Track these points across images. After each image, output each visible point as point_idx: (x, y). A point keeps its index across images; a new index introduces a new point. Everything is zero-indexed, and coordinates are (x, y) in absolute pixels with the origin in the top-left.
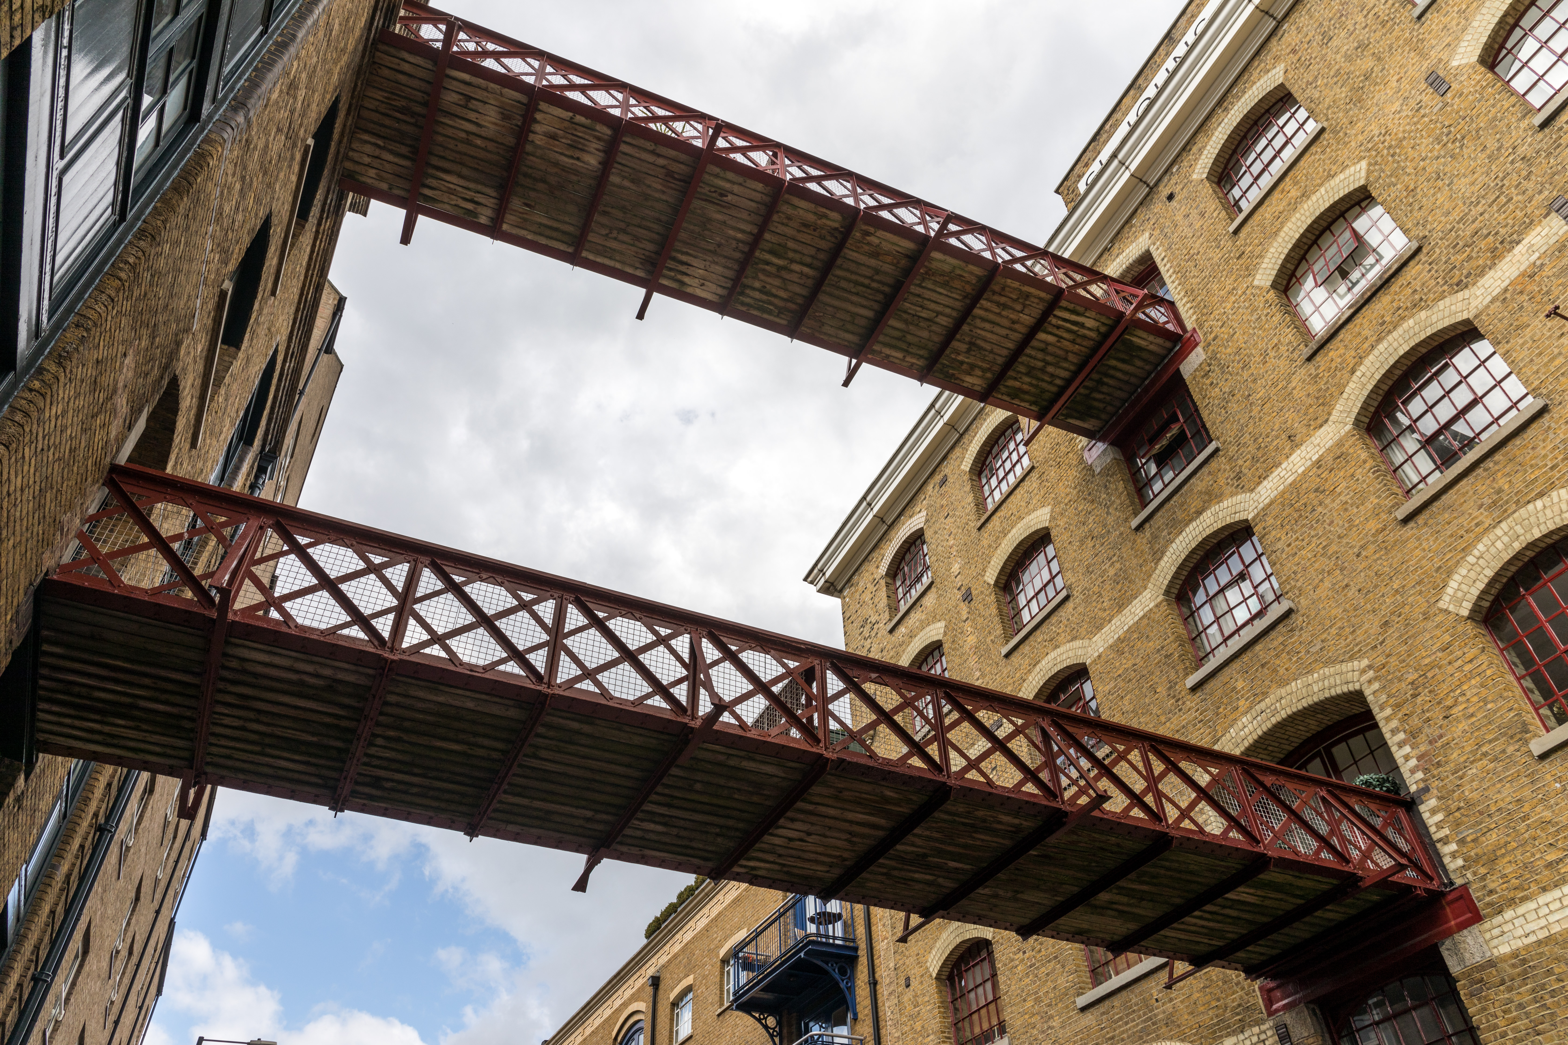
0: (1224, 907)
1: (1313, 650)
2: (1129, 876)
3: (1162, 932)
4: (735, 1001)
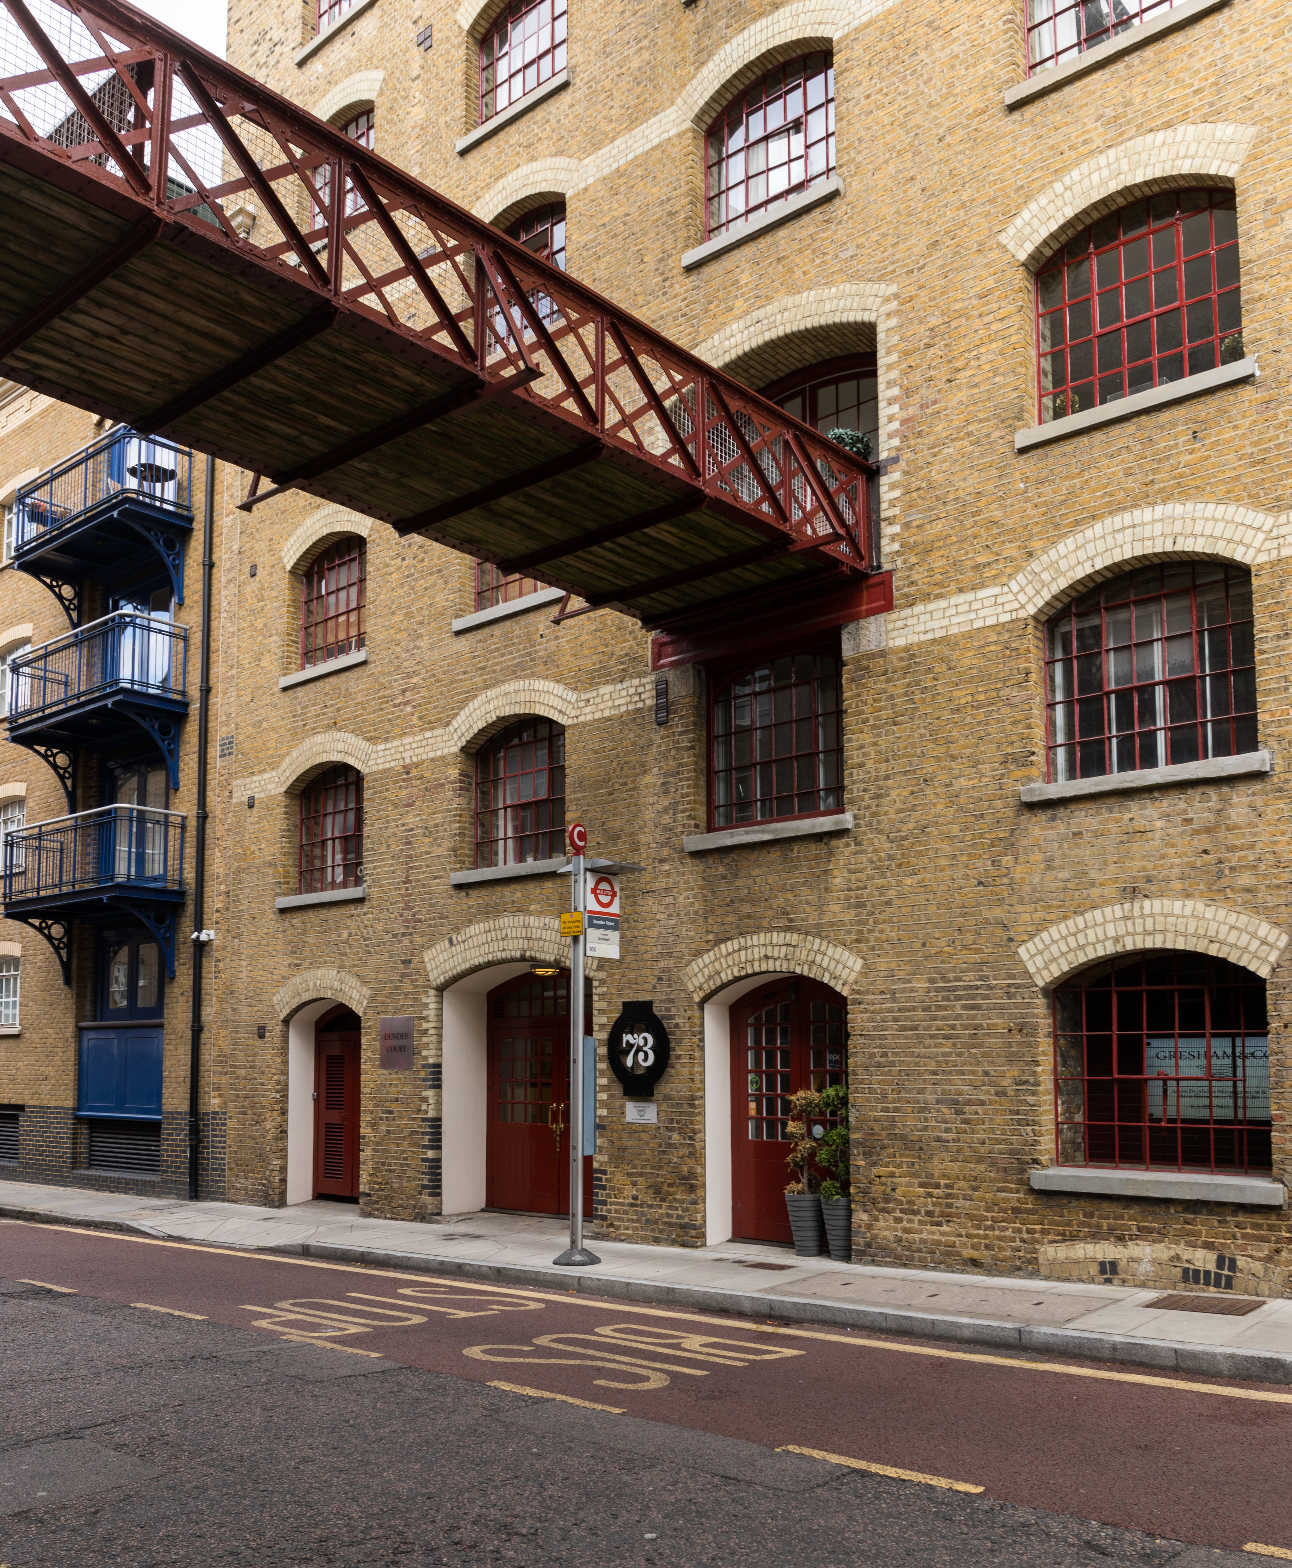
0: (640, 543)
1: (843, 255)
2: (542, 483)
3: (564, 559)
4: (17, 558)
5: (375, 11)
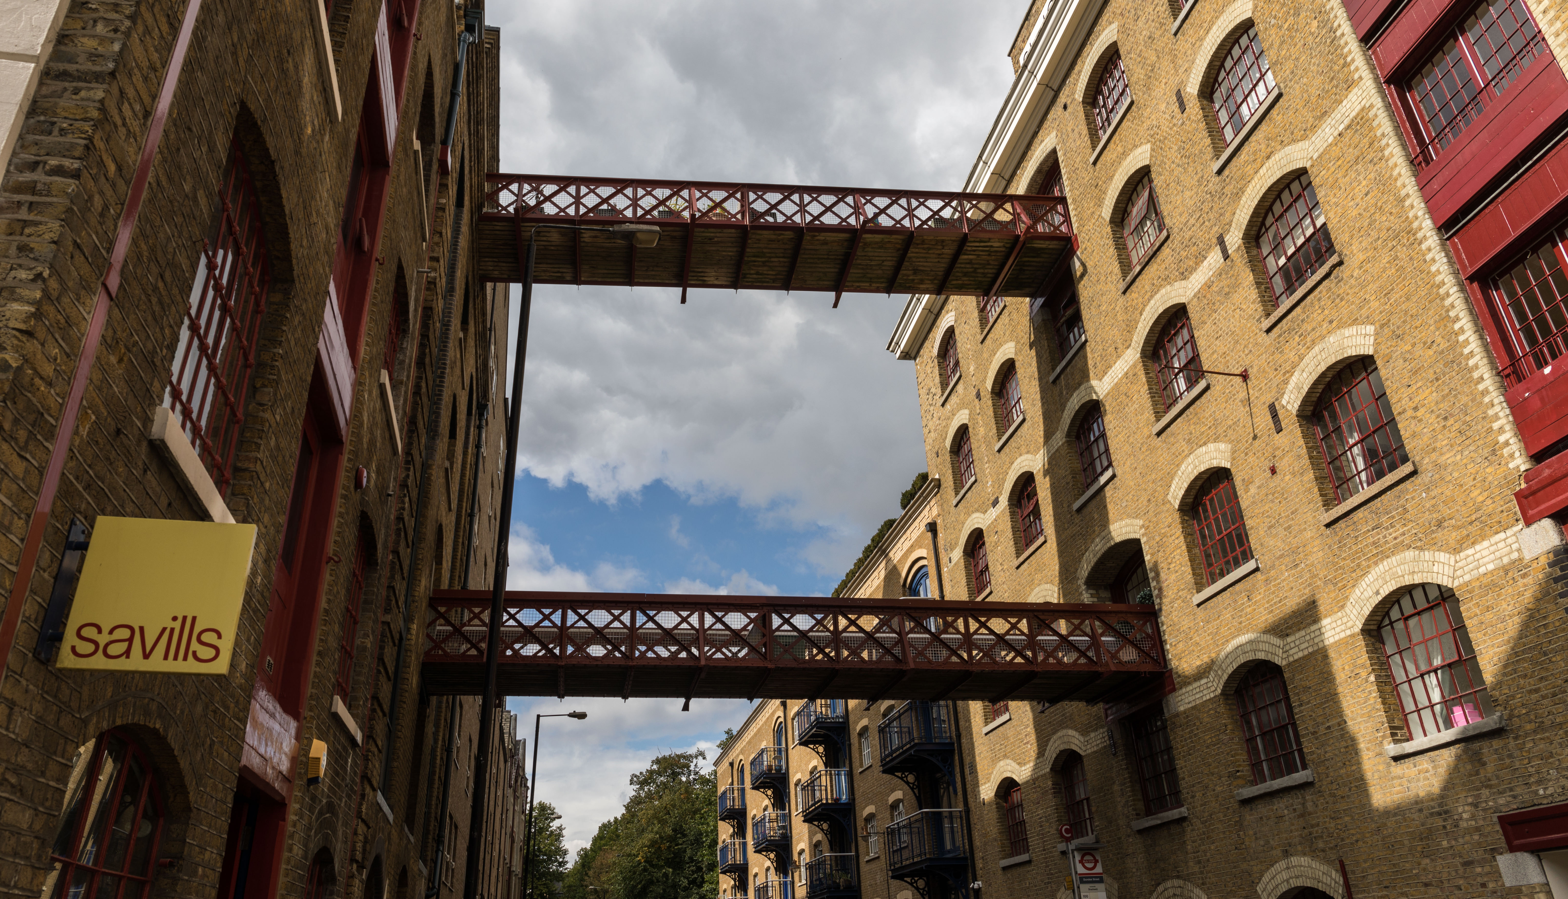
1: (1123, 505)
5: (961, 381)
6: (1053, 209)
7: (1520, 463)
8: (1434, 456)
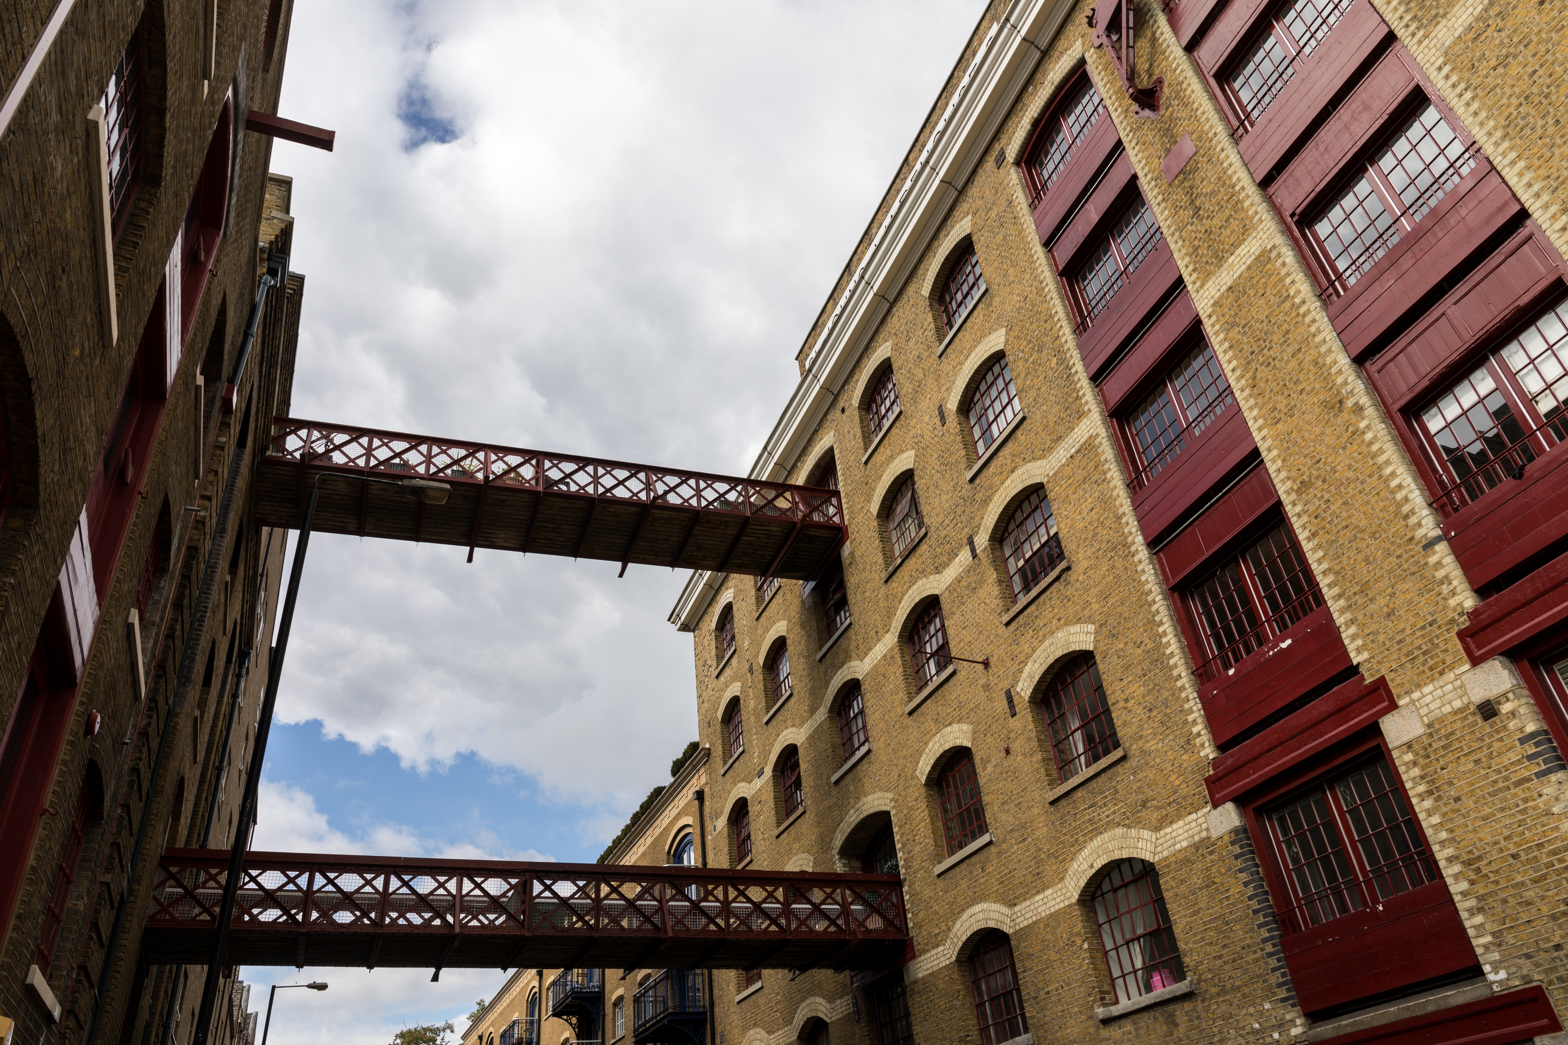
1: (876, 779)
5: (736, 655)
6: (828, 501)
7: (1209, 752)
8: (1140, 743)
